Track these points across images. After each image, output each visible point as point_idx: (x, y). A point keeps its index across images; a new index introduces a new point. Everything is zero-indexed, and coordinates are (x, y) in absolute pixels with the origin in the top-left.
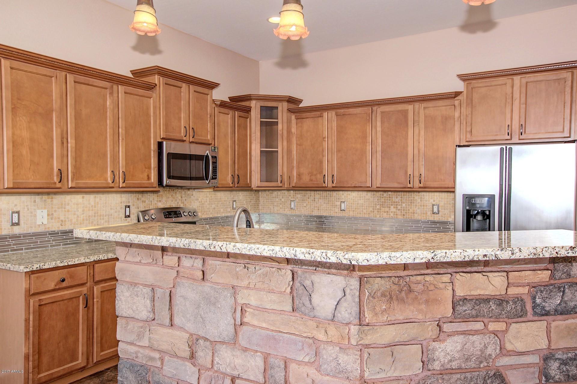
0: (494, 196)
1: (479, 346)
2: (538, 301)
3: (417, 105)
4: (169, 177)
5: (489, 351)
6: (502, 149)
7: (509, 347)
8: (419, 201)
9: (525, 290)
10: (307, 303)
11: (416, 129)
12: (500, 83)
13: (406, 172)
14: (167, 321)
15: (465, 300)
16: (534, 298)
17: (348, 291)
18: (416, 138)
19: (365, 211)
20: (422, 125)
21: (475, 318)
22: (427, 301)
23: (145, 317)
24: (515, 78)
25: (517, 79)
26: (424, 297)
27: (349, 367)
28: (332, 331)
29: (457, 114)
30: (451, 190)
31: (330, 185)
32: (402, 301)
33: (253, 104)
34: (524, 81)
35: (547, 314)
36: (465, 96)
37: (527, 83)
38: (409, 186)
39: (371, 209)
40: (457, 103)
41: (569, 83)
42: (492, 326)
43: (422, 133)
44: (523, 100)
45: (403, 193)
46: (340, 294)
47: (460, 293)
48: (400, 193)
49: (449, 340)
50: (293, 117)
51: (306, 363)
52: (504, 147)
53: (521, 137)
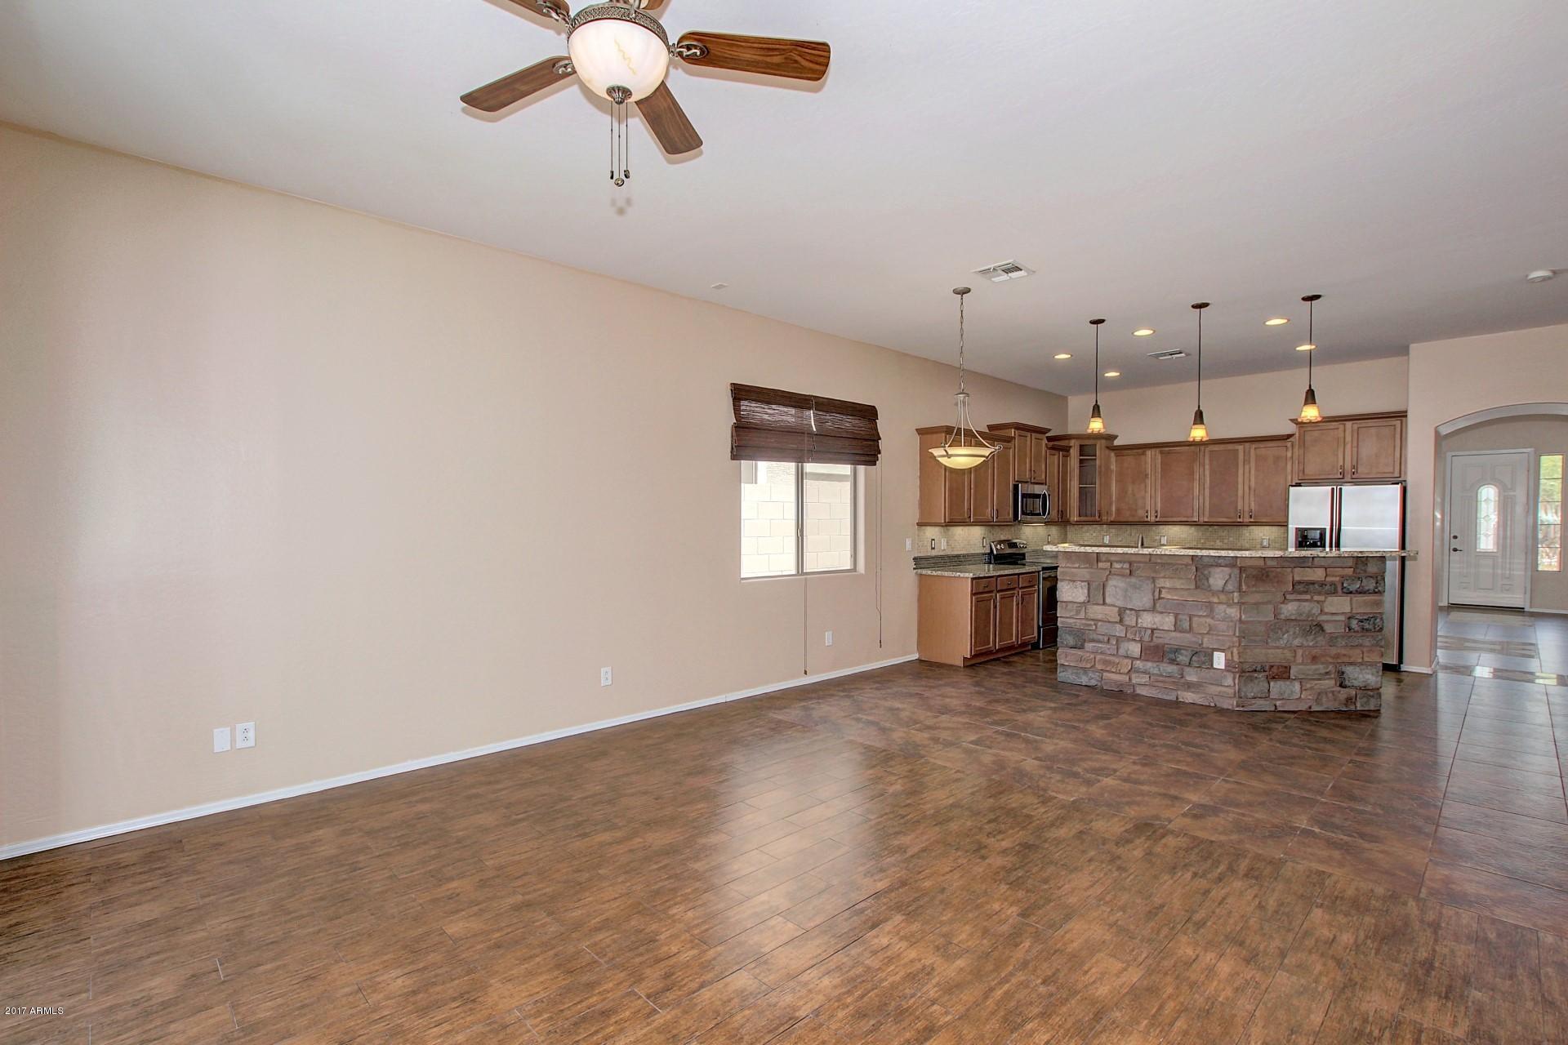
0: (1325, 529)
1: (1307, 609)
2: (1345, 585)
3: (1247, 445)
4: (1023, 513)
5: (1313, 612)
6: (1333, 489)
7: (1326, 610)
8: (1248, 534)
9: (1338, 579)
10: (1206, 583)
11: (1247, 467)
12: (1332, 427)
13: (1236, 507)
14: (1101, 602)
15: (1300, 582)
16: (1343, 584)
17: (1232, 575)
18: (1247, 475)
20: (1253, 464)
21: (1306, 592)
22: (1278, 582)
23: (1082, 601)
24: (1347, 423)
25: (1349, 424)
26: (1276, 580)
27: (1233, 615)
28: (1223, 597)
29: (1289, 454)
30: (1284, 524)
31: (1153, 519)
32: (1263, 581)
33: (1072, 443)
34: (1356, 426)
35: (1351, 593)
36: (1297, 438)
37: (1358, 428)
38: (1239, 520)
40: (1289, 444)
41: (1398, 430)
42: (1316, 598)
43: (1253, 472)
44: (1355, 444)
45: (1230, 528)
46: (1227, 577)
47: (1297, 578)
48: (1228, 528)
49: (1290, 604)
50: (1113, 454)
51: (1204, 616)
52: (1335, 487)
53: (1354, 477)
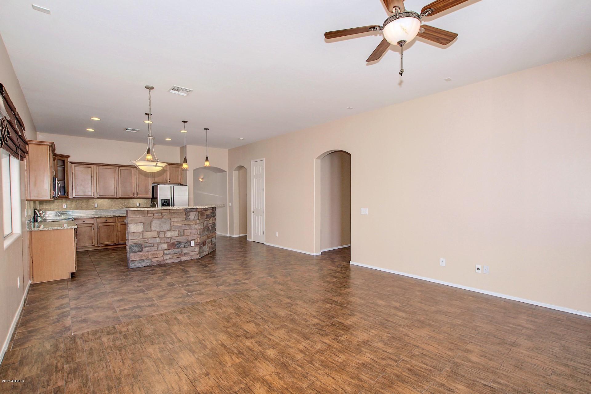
0: (169, 199)
6: (171, 186)
8: (132, 202)
10: (189, 218)
11: (135, 177)
13: (132, 192)
14: (150, 230)
19: (107, 207)
23: (141, 231)
27: (197, 228)
28: (194, 222)
37: (170, 167)
38: (133, 196)
39: (110, 206)
44: (169, 172)
45: (125, 199)
46: (195, 215)
48: (124, 199)
50: (73, 166)
51: (188, 229)
53: (169, 182)
